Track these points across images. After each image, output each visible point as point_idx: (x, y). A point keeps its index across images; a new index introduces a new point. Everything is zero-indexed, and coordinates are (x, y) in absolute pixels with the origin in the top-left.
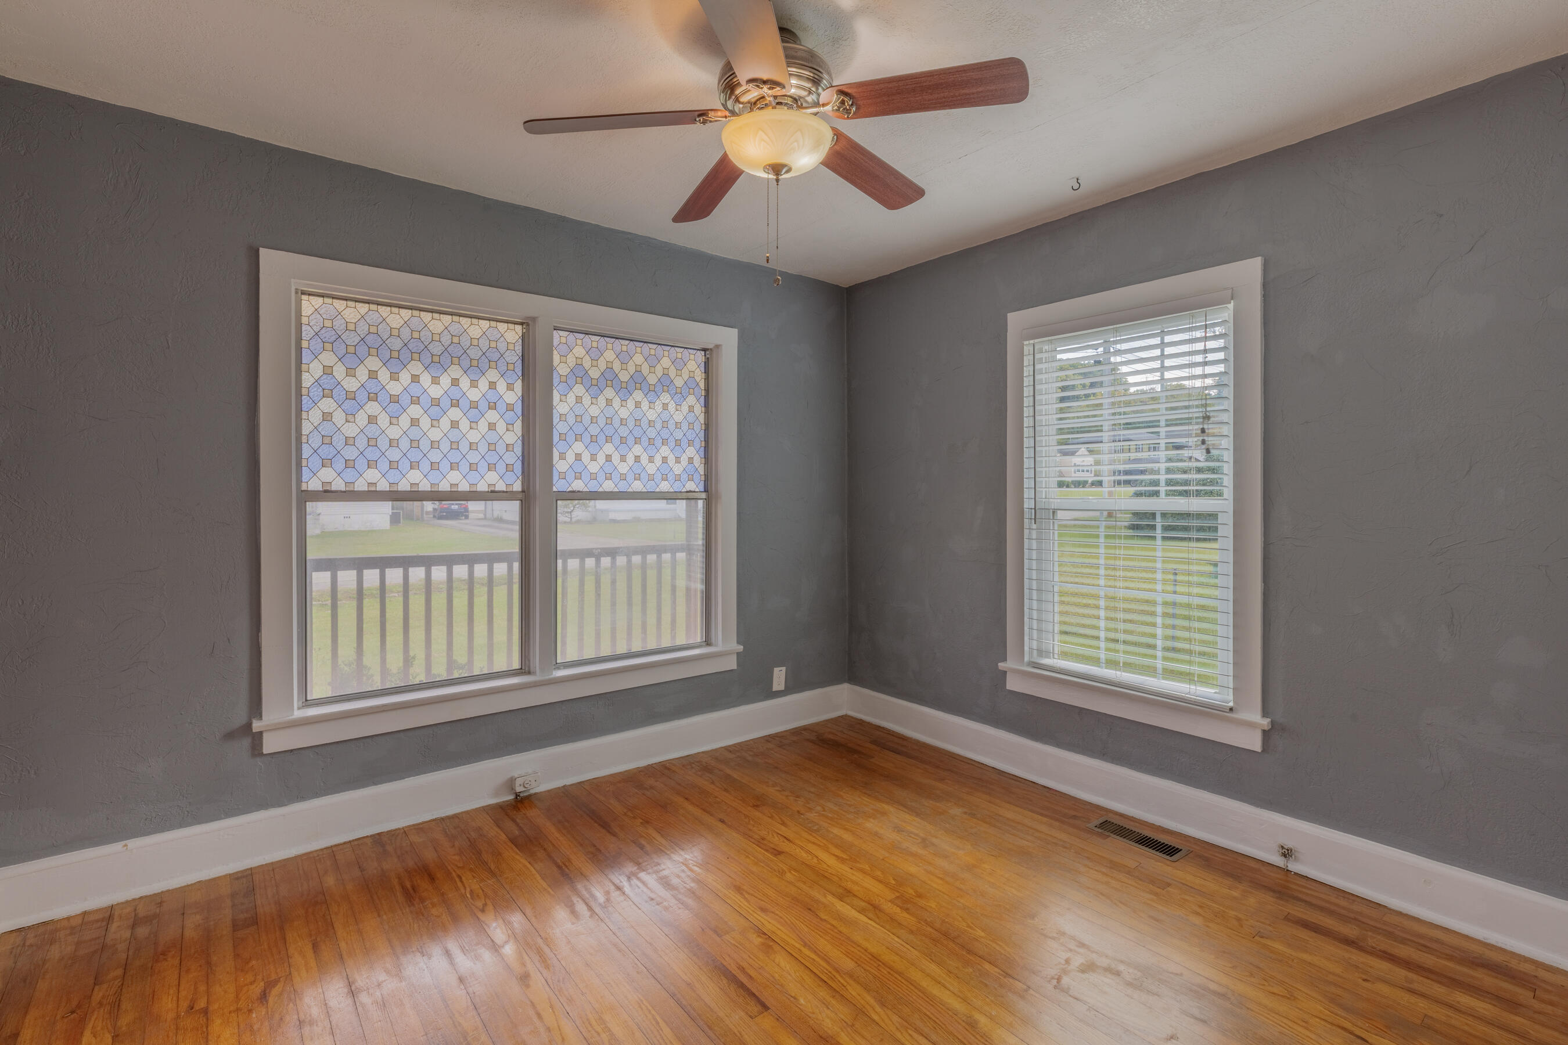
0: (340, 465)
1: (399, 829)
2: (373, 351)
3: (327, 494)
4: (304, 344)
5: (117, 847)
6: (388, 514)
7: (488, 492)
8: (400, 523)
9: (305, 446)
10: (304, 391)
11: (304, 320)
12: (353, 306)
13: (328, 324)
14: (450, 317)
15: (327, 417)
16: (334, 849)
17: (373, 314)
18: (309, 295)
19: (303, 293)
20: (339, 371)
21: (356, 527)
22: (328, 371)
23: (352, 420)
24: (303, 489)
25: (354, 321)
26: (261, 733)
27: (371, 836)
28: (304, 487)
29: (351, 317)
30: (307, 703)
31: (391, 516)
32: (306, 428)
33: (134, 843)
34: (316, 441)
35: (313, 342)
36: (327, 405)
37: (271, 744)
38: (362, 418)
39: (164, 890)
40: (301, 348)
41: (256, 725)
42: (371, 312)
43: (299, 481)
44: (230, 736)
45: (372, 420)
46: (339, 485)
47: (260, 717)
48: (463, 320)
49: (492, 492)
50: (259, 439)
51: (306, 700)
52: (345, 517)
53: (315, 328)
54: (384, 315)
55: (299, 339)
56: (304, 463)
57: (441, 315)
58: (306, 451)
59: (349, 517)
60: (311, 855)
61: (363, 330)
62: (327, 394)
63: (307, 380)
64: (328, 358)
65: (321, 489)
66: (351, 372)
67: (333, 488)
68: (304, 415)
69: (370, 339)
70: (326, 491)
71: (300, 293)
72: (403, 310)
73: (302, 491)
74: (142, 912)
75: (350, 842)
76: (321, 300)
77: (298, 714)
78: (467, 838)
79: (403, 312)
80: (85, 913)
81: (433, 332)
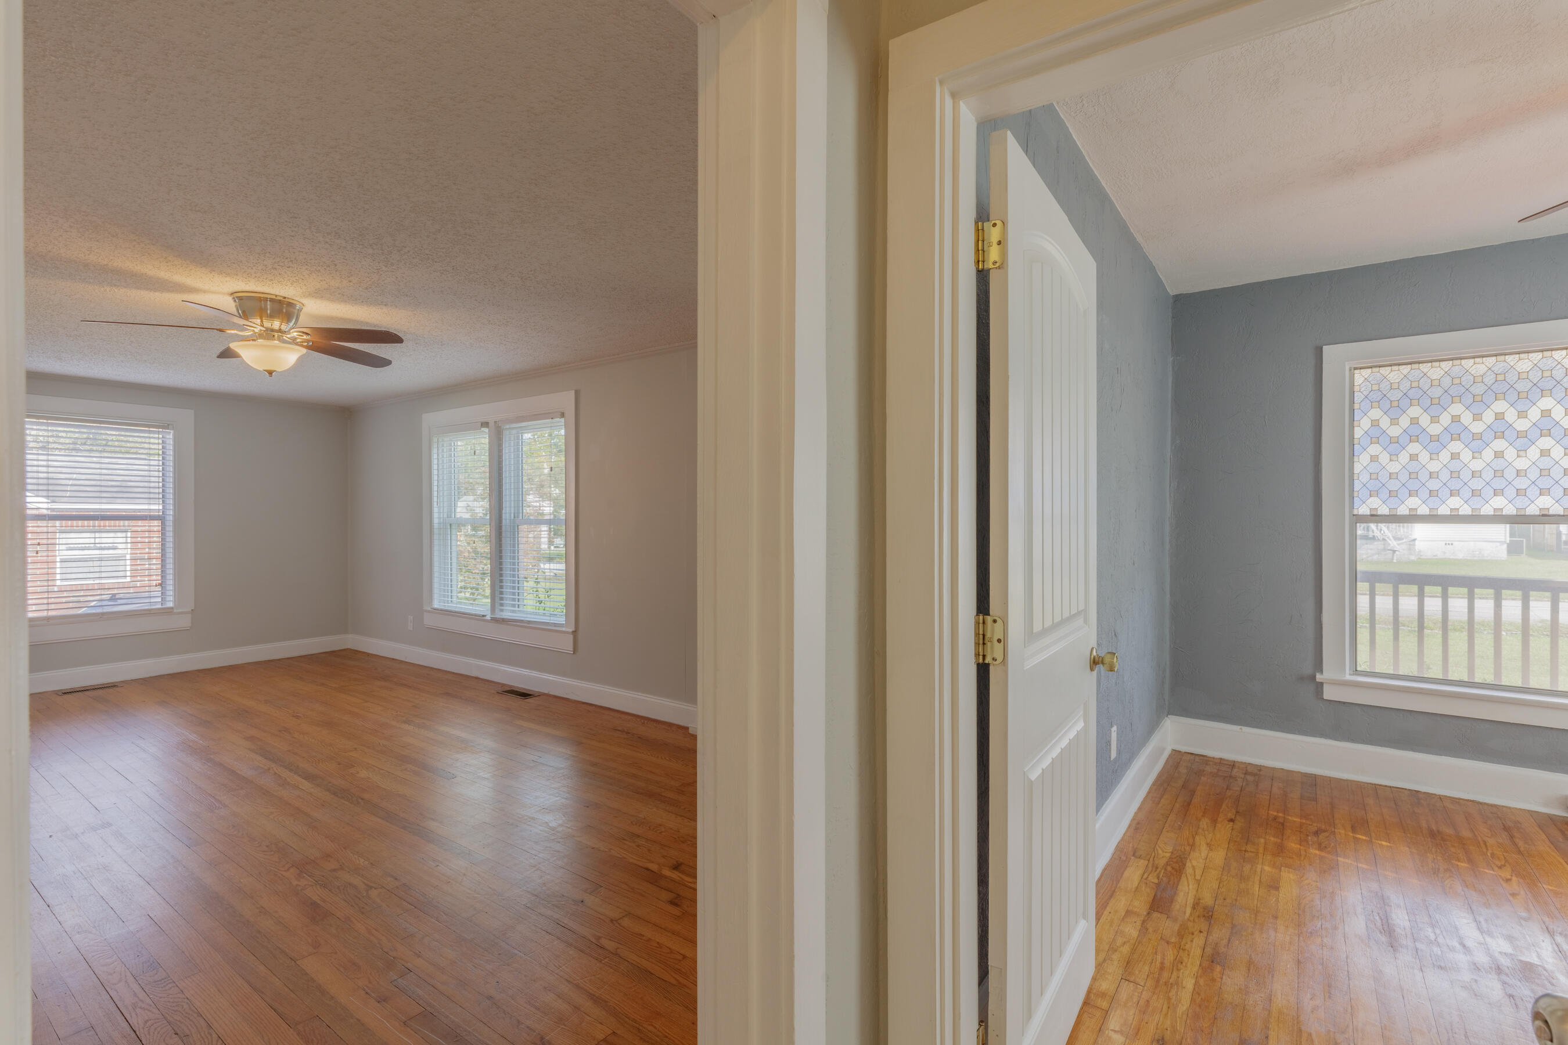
0: (1384, 494)
1: (1435, 794)
2: (1415, 402)
3: (1374, 517)
4: (1356, 406)
5: (1236, 728)
6: (1505, 542)
7: (1540, 515)
8: (1522, 553)
9: (1356, 482)
10: (1356, 441)
11: (1356, 388)
12: (1397, 369)
13: (1375, 387)
14: (1495, 358)
15: (1374, 459)
16: (1377, 786)
17: (1415, 372)
18: (1360, 369)
19: (1355, 369)
20: (1385, 422)
21: (1460, 556)
22: (1375, 423)
23: (1396, 459)
24: (1355, 514)
25: (1397, 381)
26: (1322, 684)
27: (1409, 790)
28: (1355, 512)
29: (1395, 378)
30: (1356, 672)
31: (1509, 546)
32: (1358, 468)
33: (1246, 729)
34: (1365, 478)
35: (1363, 404)
36: (1374, 449)
37: (1329, 693)
38: (1404, 458)
39: (1262, 765)
40: (1354, 410)
41: (1319, 677)
42: (1413, 371)
43: (1352, 507)
44: (1302, 679)
45: (1413, 457)
46: (1384, 510)
47: (1321, 672)
48: (1509, 358)
49: (1543, 515)
50: (1321, 479)
51: (1356, 670)
52: (1446, 544)
53: (1364, 393)
54: (1425, 370)
55: (1352, 402)
56: (1356, 494)
57: (1484, 359)
58: (1357, 486)
59: (1452, 544)
60: (1359, 783)
61: (1406, 387)
62: (1375, 440)
63: (1358, 433)
64: (1375, 413)
65: (1369, 514)
66: (1394, 422)
67: (1379, 513)
68: (1356, 459)
69: (1411, 394)
70: (1372, 515)
71: (1353, 370)
72: (1444, 363)
73: (1354, 515)
74: (1250, 770)
75: (1390, 787)
76: (1369, 370)
77: (1348, 677)
78: (1503, 823)
79: (1443, 364)
80: (1221, 759)
81: (1475, 375)
